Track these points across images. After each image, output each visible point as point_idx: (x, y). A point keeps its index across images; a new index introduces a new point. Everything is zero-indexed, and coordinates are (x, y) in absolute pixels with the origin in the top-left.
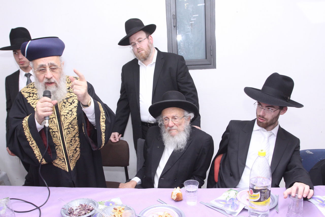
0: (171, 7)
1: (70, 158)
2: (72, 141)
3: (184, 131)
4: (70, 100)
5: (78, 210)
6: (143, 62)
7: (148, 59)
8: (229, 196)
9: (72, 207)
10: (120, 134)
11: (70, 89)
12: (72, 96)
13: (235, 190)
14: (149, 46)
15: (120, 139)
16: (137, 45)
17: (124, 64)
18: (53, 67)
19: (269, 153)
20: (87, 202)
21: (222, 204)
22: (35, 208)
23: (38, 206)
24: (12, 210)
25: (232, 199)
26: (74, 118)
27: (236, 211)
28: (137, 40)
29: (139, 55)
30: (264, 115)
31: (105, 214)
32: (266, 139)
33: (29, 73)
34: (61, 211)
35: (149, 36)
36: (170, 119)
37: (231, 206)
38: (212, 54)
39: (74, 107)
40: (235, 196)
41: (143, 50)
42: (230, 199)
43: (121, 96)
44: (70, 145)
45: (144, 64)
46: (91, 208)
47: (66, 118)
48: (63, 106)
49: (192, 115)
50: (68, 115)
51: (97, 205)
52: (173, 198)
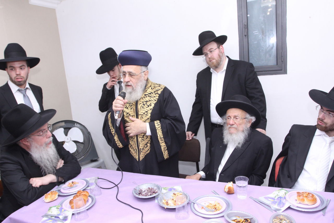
0: (242, 18)
1: (140, 150)
2: (144, 137)
3: (243, 131)
4: (148, 103)
5: (146, 192)
6: (215, 70)
7: (219, 67)
8: (278, 195)
9: (141, 189)
10: (193, 133)
11: (151, 94)
12: (151, 100)
13: (285, 190)
14: (219, 55)
15: (193, 137)
16: (209, 55)
17: (199, 71)
18: (131, 74)
19: (330, 158)
20: (153, 186)
21: (270, 201)
22: (115, 185)
23: (117, 184)
24: (98, 186)
25: (280, 197)
26: (148, 118)
27: (281, 209)
28: (208, 51)
29: (211, 64)
30: (323, 118)
31: (166, 197)
32: (328, 145)
33: (121, 81)
34: (133, 191)
35: (220, 46)
36: (232, 118)
37: (278, 204)
38: (282, 60)
39: (149, 109)
40: (284, 195)
41: (214, 59)
42: (279, 197)
43: (196, 100)
44: (142, 139)
45: (216, 71)
46: (156, 191)
47: (142, 117)
48: (142, 107)
49: (253, 119)
50: (144, 115)
51: (160, 189)
52: (226, 191)
